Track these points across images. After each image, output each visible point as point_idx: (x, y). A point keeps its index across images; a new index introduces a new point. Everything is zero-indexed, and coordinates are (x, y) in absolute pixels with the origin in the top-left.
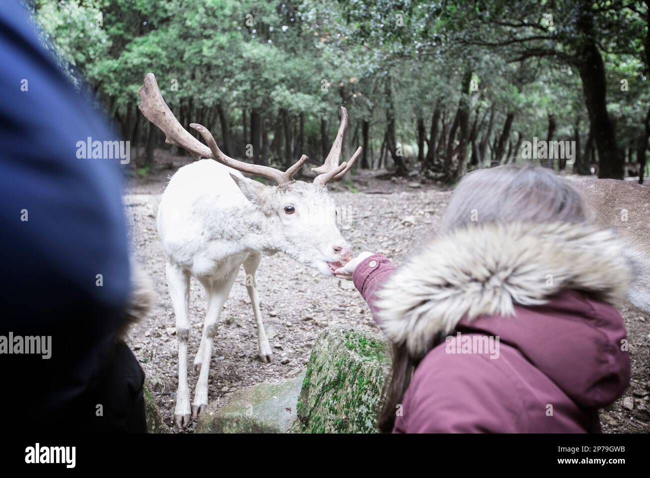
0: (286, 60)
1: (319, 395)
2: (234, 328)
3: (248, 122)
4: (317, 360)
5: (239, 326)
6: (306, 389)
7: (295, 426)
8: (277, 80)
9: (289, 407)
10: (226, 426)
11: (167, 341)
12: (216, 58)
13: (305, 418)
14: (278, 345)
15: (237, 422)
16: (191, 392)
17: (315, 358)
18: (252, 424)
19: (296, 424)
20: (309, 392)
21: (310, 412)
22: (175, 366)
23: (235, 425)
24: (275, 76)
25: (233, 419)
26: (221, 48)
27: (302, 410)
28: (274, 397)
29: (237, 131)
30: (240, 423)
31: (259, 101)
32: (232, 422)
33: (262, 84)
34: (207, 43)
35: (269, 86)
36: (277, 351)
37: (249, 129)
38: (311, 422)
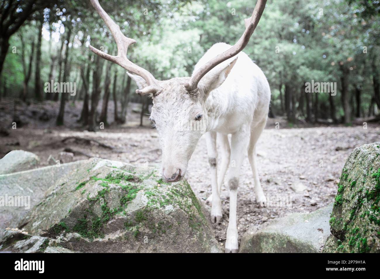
0: (306, 52)
1: (355, 208)
2: (273, 185)
3: (283, 98)
4: (349, 177)
5: (276, 184)
6: (338, 206)
7: (329, 241)
8: (299, 64)
9: (320, 228)
10: (264, 242)
11: (224, 190)
12: (262, 55)
13: (340, 231)
14: (307, 195)
15: (273, 239)
16: (238, 220)
17: (347, 176)
18: (286, 240)
19: (330, 240)
20: (342, 207)
21: (346, 225)
22: (228, 204)
23: (271, 241)
24: (298, 62)
25: (269, 236)
26: (265, 49)
27: (335, 225)
28: (306, 221)
29: (277, 103)
30: (275, 239)
31: (289, 77)
32: (268, 238)
33: (290, 67)
34: (257, 46)
35: (294, 68)
36: (306, 199)
37: (284, 102)
38: (347, 235)
